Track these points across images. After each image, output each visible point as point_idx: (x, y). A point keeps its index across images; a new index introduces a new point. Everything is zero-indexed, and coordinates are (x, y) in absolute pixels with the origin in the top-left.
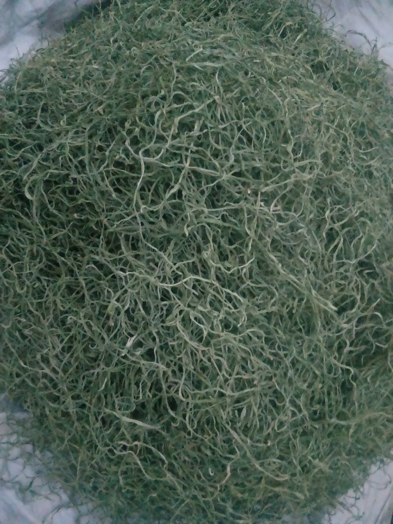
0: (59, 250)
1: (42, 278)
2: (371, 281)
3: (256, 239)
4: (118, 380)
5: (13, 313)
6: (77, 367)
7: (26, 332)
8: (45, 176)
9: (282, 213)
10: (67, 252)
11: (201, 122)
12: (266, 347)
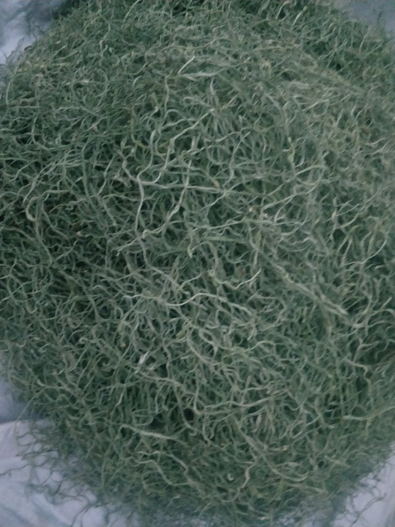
0: (65, 268)
1: (52, 296)
2: (383, 276)
3: (262, 252)
4: (134, 394)
5: (26, 331)
6: (94, 381)
7: (41, 350)
8: (45, 196)
9: (287, 223)
10: (73, 268)
11: (198, 138)
12: (277, 357)
